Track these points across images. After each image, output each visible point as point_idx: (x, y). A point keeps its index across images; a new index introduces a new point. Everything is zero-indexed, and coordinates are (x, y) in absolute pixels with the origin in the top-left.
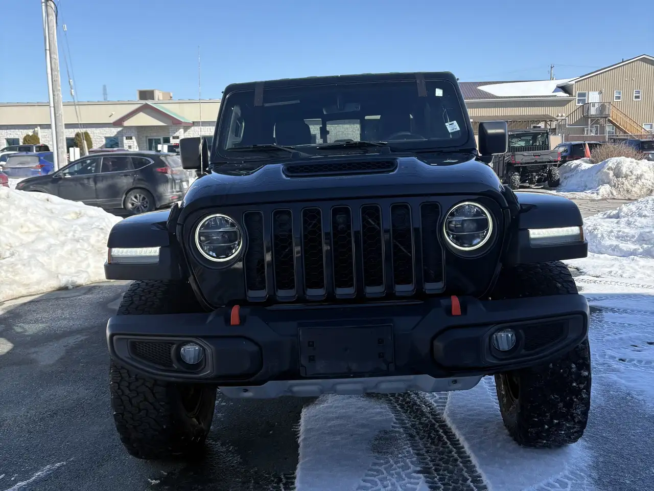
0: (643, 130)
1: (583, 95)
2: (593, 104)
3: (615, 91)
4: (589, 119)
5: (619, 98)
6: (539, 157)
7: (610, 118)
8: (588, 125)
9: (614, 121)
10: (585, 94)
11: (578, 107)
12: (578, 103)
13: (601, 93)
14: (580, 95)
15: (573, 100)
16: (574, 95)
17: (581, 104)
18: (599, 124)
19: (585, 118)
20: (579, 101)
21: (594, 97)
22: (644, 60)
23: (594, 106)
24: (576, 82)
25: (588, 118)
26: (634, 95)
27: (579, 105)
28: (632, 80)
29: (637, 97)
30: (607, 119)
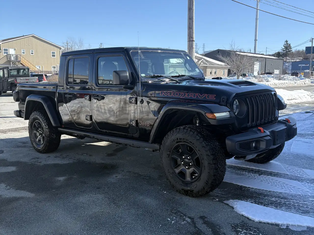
0: (36, 68)
1: (6, 50)
2: (12, 55)
3: (22, 50)
4: (11, 63)
5: (24, 53)
6: (28, 80)
7: (21, 62)
8: (11, 65)
9: (23, 64)
10: (7, 49)
11: (4, 56)
12: (4, 54)
13: (15, 50)
14: (5, 50)
15: (2, 52)
16: (1, 49)
17: (6, 54)
18: (16, 65)
19: (9, 62)
20: (5, 53)
21: (12, 52)
22: (33, 37)
23: (13, 56)
24: (2, 43)
25: (11, 61)
26: (31, 52)
27: (4, 55)
28: (29, 45)
29: (32, 53)
30: (20, 63)
